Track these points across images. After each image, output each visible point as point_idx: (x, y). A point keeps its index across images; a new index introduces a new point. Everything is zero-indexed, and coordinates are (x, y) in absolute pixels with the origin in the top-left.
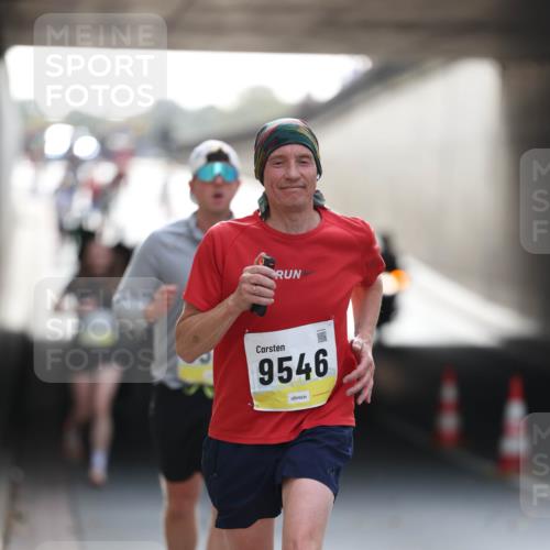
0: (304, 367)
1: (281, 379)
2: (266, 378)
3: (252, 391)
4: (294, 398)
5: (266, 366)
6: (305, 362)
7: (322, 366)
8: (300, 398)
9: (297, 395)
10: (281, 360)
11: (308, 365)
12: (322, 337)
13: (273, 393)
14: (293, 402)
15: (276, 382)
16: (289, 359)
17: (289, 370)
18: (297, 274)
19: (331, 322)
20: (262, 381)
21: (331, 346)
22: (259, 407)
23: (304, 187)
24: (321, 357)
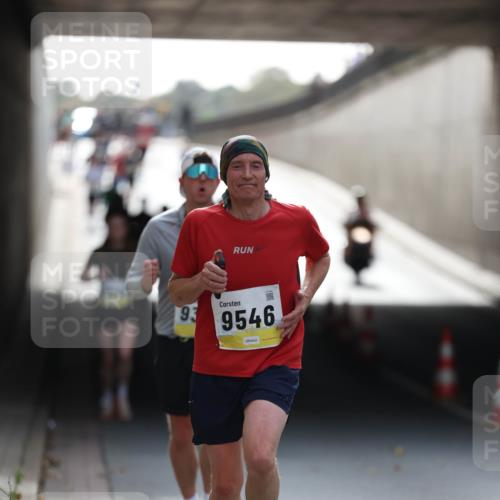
0: (255, 318)
1: (239, 327)
2: (227, 325)
3: (217, 335)
4: (248, 341)
5: (227, 316)
6: (256, 314)
7: (269, 318)
8: (253, 341)
9: (250, 338)
10: (238, 313)
11: (258, 317)
12: (270, 296)
13: (231, 337)
14: (247, 344)
15: (235, 329)
16: (244, 312)
17: (244, 320)
18: (250, 250)
19: (277, 286)
20: (225, 328)
21: (277, 303)
22: (223, 346)
23: (255, 185)
24: (269, 311)
